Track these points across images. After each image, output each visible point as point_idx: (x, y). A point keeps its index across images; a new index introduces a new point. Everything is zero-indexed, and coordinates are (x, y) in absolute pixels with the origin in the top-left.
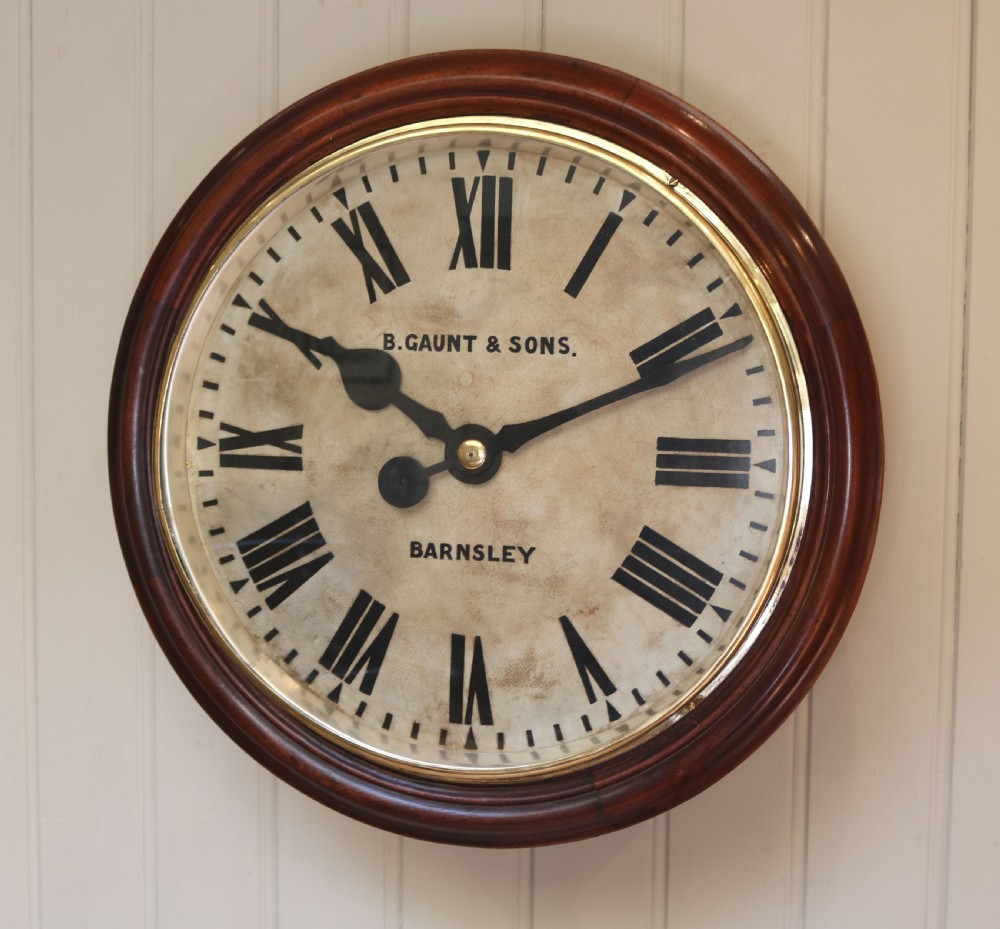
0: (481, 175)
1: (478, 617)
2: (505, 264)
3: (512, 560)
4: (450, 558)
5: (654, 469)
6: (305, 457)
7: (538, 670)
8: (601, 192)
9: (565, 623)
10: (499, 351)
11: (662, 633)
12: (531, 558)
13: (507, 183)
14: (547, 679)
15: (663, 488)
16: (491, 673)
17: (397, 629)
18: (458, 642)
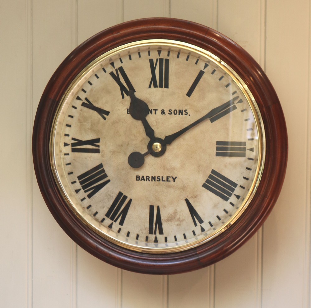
0: (158, 58)
1: (158, 199)
2: (167, 86)
3: (170, 181)
4: (149, 180)
5: (215, 151)
6: (101, 148)
7: (178, 216)
8: (198, 63)
9: (187, 201)
10: (165, 114)
11: (218, 203)
12: (176, 180)
13: (167, 61)
14: (181, 219)
15: (218, 157)
16: (163, 217)
17: (131, 204)
18: (152, 208)
